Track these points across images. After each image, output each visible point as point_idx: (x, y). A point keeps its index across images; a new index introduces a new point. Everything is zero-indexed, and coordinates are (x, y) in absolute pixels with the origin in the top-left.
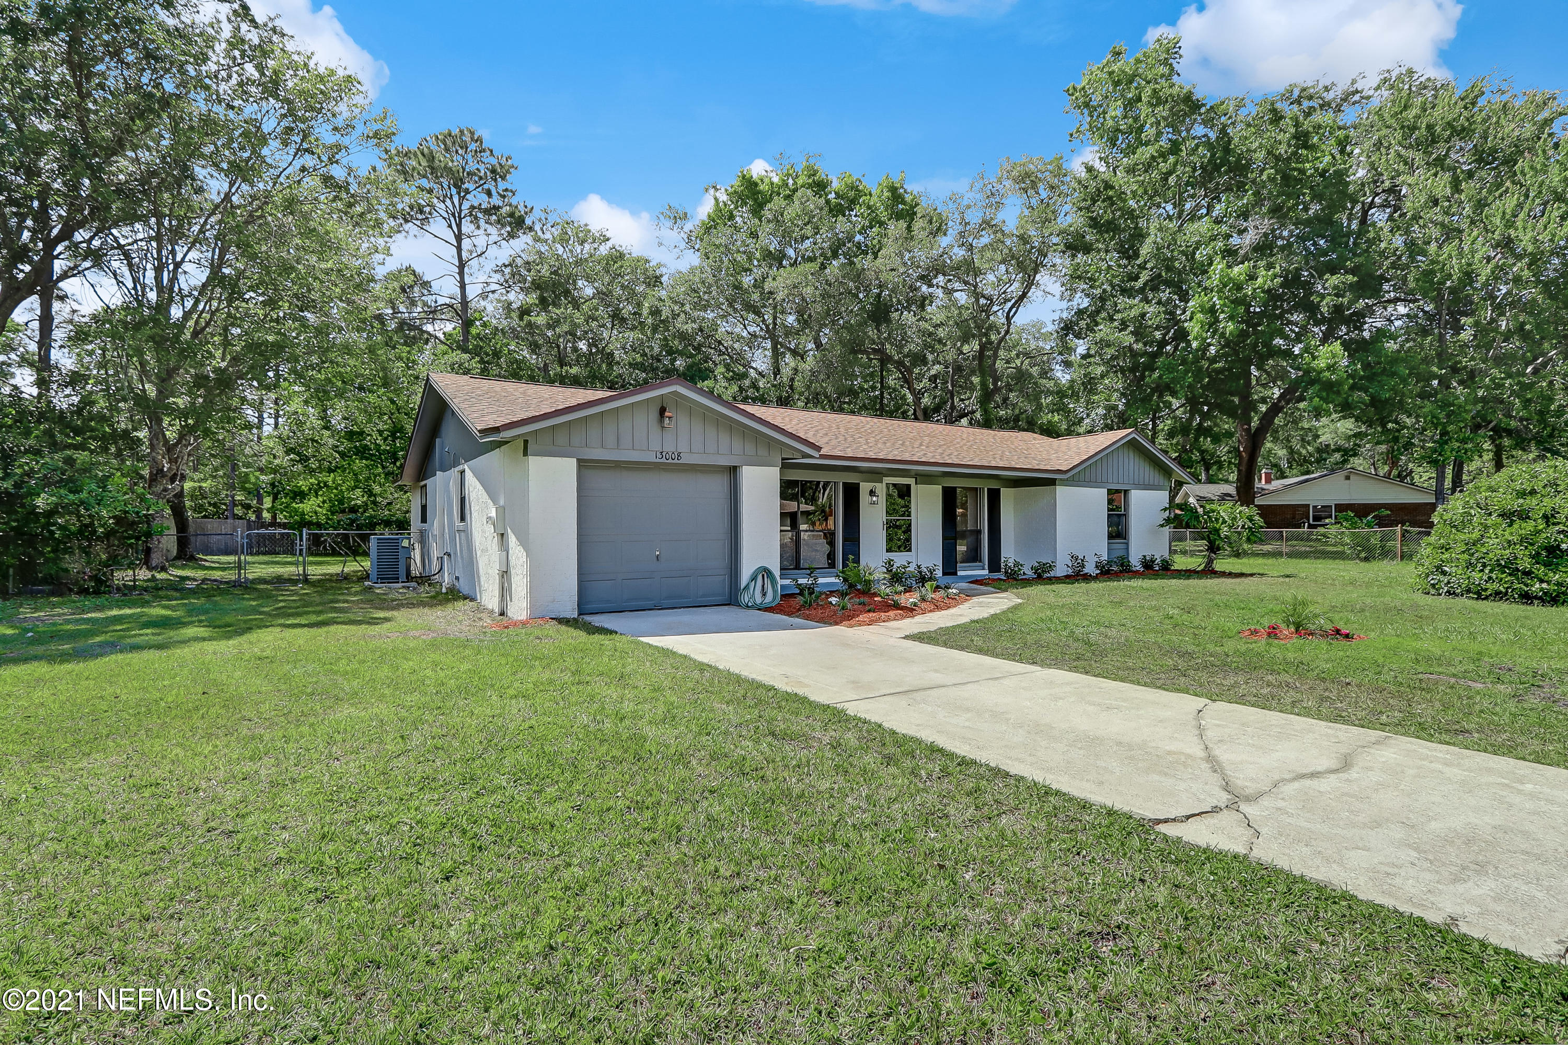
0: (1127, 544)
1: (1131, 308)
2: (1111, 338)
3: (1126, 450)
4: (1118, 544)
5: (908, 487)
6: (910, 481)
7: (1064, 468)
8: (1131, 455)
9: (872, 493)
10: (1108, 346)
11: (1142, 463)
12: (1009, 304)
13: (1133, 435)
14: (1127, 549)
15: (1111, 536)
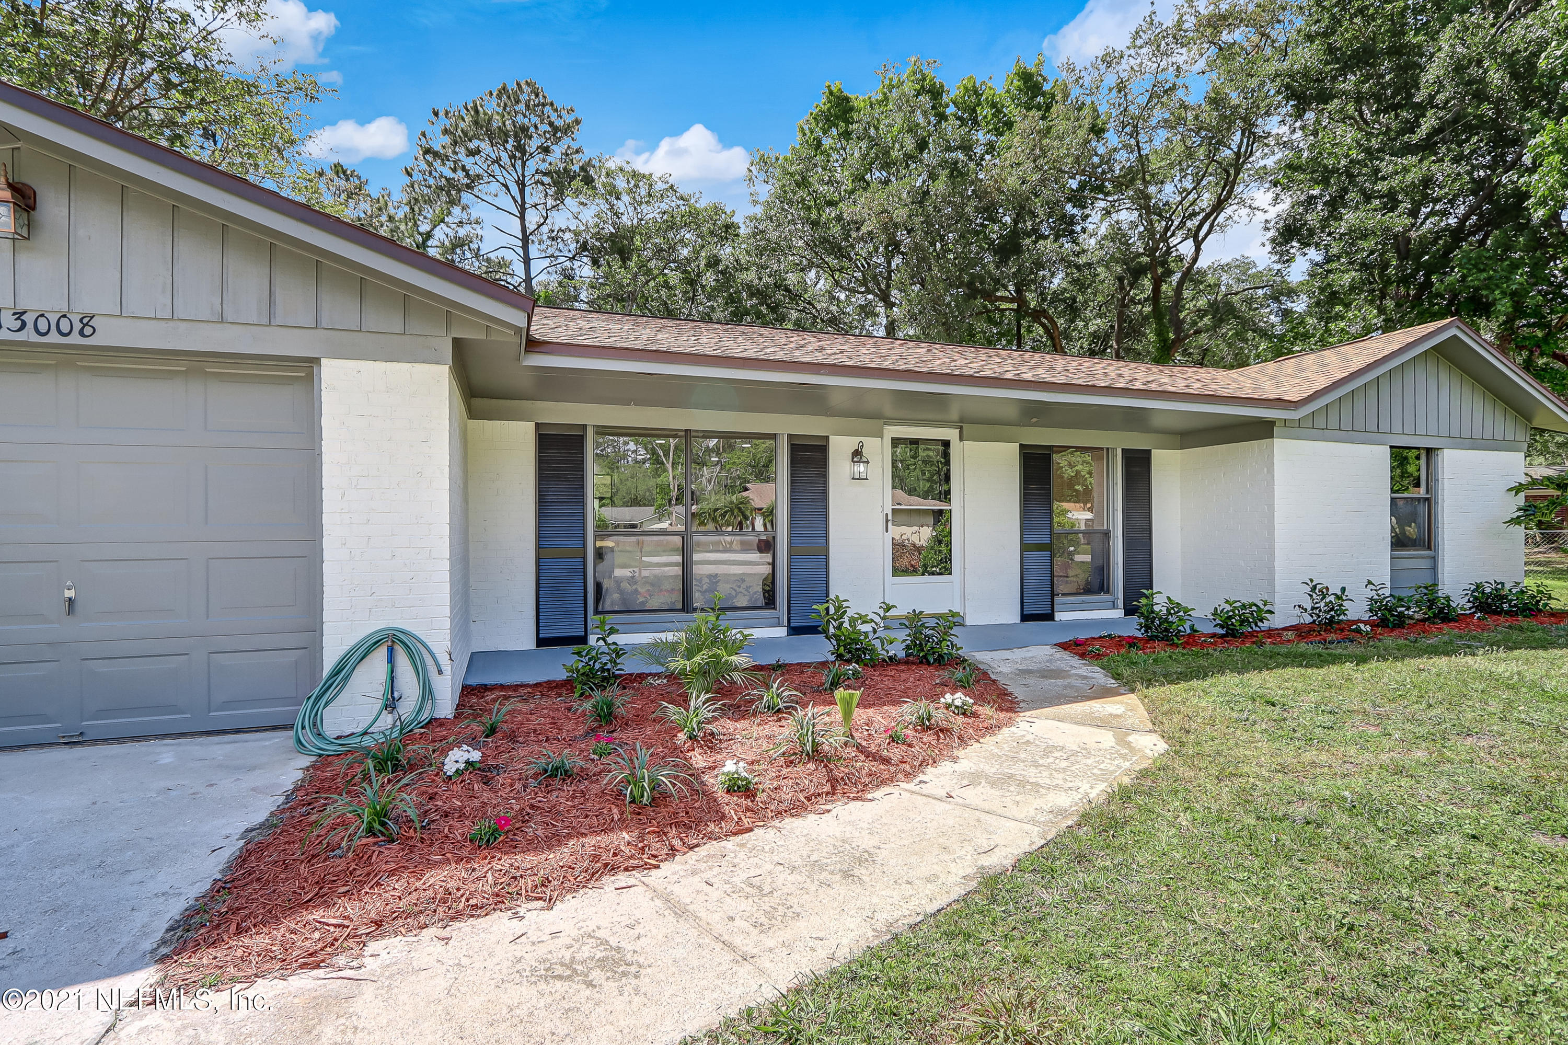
0: (1434, 559)
1: (1406, 170)
2: (1370, 224)
3: (1432, 368)
4: (1415, 560)
5: (946, 444)
6: (950, 434)
7: (1294, 395)
8: (1444, 377)
9: (857, 454)
10: (1364, 236)
11: (1467, 391)
12: (1196, 221)
13: (1454, 331)
14: (1434, 569)
15: (1399, 542)
